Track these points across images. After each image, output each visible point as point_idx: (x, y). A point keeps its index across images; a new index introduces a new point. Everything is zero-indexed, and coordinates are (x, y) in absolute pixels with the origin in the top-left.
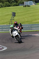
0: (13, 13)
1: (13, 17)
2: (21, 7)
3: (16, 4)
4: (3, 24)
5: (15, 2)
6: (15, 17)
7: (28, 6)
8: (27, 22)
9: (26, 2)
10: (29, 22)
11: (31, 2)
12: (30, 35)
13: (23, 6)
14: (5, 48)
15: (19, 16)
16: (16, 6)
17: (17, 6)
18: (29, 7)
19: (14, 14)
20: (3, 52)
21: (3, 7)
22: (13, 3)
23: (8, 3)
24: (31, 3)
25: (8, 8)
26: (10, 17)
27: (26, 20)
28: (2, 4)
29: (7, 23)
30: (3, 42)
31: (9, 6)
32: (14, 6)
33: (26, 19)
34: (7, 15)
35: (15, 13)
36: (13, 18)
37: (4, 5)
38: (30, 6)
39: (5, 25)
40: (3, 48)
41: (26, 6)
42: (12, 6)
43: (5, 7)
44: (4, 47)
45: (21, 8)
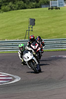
0: (31, 19)
1: (31, 26)
2: (45, 9)
3: (35, 5)
4: (14, 37)
5: (34, 2)
6: (34, 27)
7: (57, 8)
8: (55, 34)
9: (53, 2)
10: (58, 34)
11: (62, 2)
12: (59, 56)
13: (48, 8)
14: (18, 79)
15: (41, 24)
16: (36, 7)
17: (38, 7)
18: (58, 10)
19: (33, 22)
20: (14, 86)
21: (14, 10)
22: (30, 3)
23: (22, 2)
24: (61, 4)
25: (22, 12)
26: (26, 26)
27: (53, 32)
28: (13, 5)
29: (20, 36)
30: (14, 69)
31: (25, 8)
32: (33, 8)
33: (52, 29)
34: (21, 23)
35: (34, 20)
36: (31, 29)
37: (15, 7)
38: (59, 8)
39: (18, 40)
40: (14, 79)
41: (52, 8)
42: (29, 8)
43: (18, 9)
44: (15, 77)
45: (44, 11)
